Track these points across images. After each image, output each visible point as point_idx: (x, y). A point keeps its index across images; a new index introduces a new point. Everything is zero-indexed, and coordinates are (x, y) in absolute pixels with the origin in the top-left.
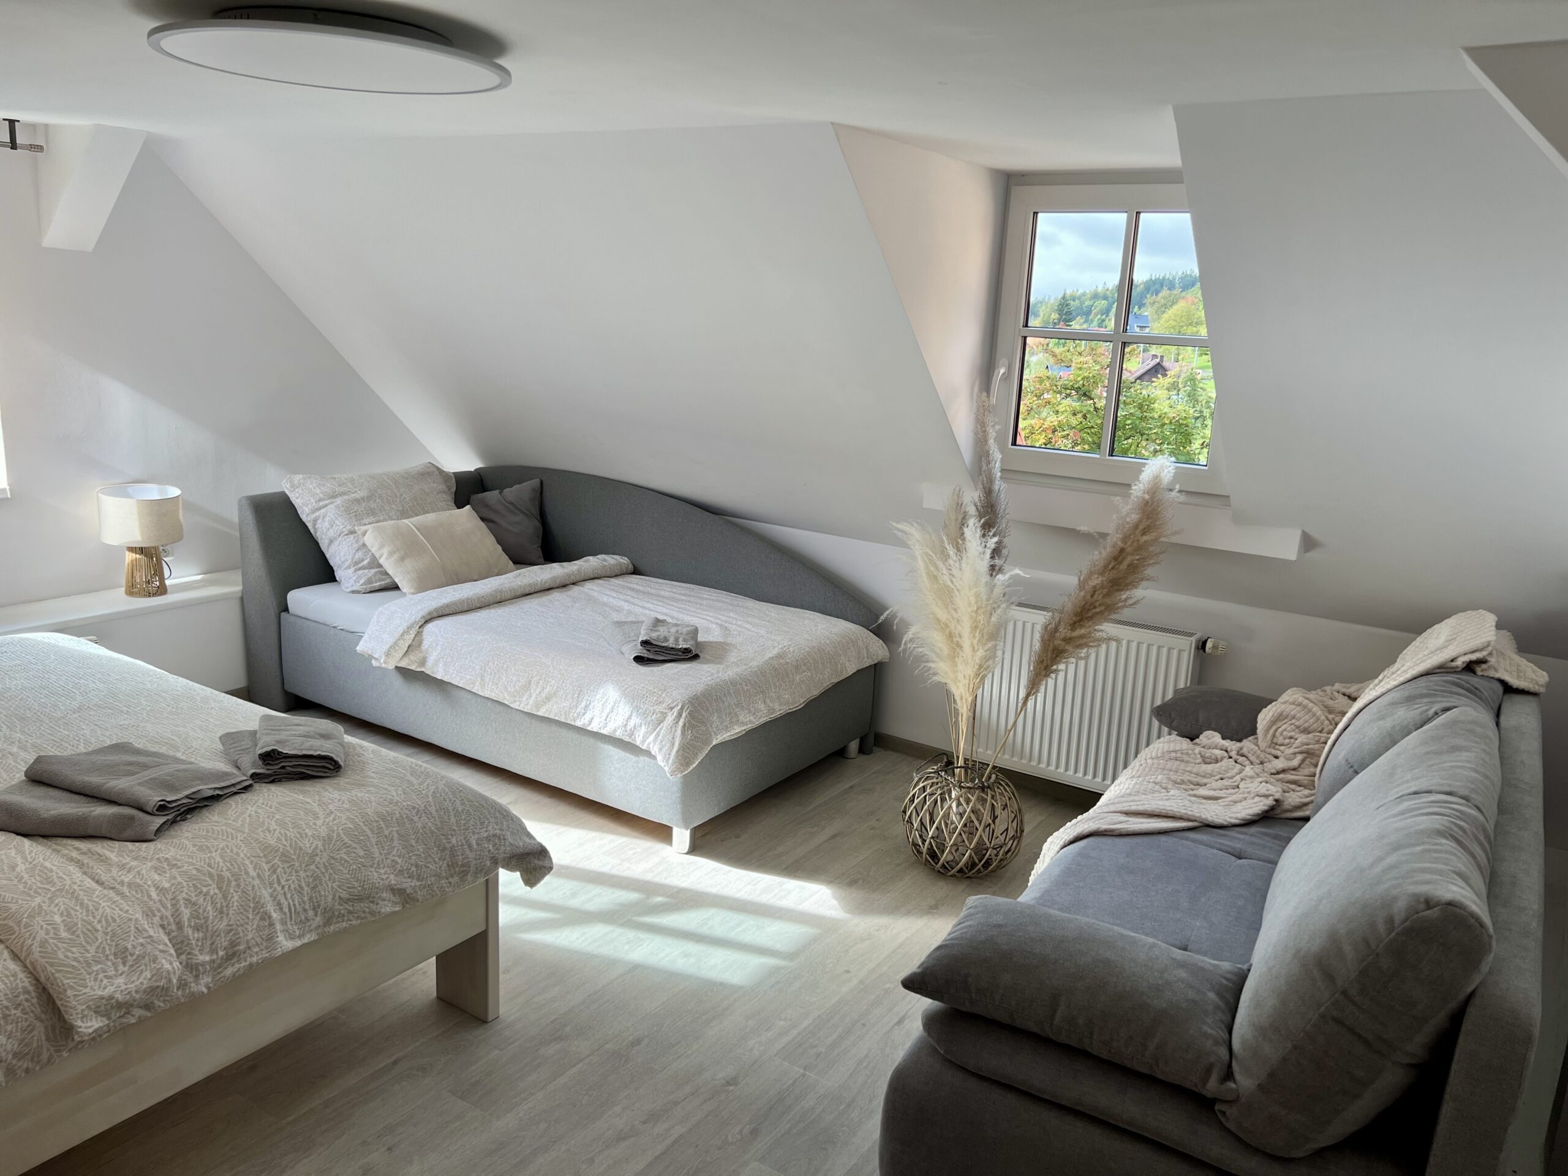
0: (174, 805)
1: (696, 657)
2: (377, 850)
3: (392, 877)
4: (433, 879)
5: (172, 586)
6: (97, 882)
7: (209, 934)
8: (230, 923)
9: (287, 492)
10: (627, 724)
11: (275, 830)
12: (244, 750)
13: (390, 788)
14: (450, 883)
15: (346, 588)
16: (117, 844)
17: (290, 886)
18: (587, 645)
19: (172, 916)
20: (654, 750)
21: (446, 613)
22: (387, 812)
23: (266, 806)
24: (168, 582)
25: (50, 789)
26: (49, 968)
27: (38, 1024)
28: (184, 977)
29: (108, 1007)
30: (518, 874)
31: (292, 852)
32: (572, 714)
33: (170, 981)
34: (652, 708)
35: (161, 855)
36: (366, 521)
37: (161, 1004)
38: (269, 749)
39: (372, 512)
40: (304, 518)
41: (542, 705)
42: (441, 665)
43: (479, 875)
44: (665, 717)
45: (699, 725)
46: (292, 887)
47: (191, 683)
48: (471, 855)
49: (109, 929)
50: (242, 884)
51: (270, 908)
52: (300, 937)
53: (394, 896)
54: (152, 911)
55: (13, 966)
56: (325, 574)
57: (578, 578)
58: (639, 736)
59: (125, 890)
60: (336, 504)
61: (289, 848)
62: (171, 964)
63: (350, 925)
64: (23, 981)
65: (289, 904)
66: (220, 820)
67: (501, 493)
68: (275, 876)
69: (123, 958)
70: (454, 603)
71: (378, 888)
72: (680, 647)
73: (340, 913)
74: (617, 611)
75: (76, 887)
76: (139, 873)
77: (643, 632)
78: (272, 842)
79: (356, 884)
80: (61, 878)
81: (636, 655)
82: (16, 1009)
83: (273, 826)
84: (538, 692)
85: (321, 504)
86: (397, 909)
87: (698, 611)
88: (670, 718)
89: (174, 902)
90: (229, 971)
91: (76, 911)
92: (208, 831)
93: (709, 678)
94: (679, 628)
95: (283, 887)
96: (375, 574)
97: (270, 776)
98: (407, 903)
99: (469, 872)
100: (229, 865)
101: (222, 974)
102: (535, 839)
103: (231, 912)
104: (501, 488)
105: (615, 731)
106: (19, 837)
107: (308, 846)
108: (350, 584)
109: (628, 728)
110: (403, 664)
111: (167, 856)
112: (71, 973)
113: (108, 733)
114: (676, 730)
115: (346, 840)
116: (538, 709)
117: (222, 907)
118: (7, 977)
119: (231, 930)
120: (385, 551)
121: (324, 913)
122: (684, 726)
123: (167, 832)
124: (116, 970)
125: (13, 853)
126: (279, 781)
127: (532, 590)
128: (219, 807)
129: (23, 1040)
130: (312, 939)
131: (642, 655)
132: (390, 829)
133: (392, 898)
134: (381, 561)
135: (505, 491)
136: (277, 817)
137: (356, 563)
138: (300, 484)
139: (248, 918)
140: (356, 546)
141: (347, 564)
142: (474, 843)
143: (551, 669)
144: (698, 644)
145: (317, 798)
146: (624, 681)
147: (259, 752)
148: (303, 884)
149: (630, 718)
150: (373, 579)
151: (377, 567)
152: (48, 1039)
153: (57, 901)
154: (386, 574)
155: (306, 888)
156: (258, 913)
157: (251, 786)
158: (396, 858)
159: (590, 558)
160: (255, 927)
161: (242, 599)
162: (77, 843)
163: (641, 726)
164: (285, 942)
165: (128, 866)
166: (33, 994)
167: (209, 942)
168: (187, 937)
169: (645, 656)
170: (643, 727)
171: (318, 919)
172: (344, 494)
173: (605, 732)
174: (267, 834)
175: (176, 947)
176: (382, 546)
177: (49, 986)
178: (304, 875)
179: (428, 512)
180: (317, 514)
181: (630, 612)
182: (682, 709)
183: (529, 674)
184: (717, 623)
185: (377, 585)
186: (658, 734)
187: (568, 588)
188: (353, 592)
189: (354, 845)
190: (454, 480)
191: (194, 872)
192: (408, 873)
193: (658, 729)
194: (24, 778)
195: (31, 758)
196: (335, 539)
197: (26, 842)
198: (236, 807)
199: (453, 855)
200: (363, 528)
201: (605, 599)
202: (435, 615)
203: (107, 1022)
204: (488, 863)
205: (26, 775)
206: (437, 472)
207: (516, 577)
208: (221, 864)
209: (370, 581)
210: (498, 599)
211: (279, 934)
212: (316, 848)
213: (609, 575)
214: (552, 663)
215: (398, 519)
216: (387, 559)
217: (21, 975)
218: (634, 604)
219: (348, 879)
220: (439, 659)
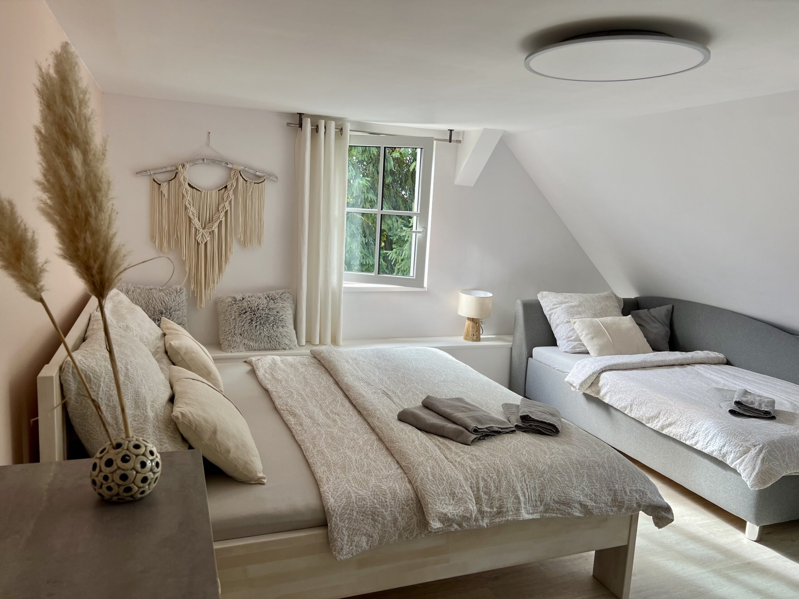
0: (481, 430)
1: (773, 418)
2: (575, 480)
3: (581, 496)
4: (603, 505)
5: (482, 338)
6: (446, 457)
7: (491, 498)
8: (501, 495)
9: (539, 299)
10: (721, 450)
11: (525, 455)
12: (513, 413)
13: (584, 449)
14: (612, 510)
15: (562, 349)
16: (455, 443)
17: (530, 486)
18: (697, 399)
19: (476, 483)
20: (740, 470)
21: (614, 368)
22: (582, 460)
23: (522, 442)
24: (481, 337)
25: (431, 411)
26: (423, 492)
27: (415, 517)
28: (477, 516)
29: (444, 519)
30: (651, 517)
31: (533, 468)
32: (684, 436)
33: (471, 515)
34: (740, 443)
35: (473, 453)
36: (576, 317)
37: (466, 526)
38: (525, 414)
39: (580, 313)
40: (545, 314)
41: (665, 428)
42: (608, 396)
43: (629, 511)
44: (749, 451)
45: (774, 460)
46: (531, 486)
47: (489, 379)
48: (626, 498)
49: (449, 481)
50: (508, 477)
51: (520, 494)
52: (531, 514)
53: (581, 508)
54: (467, 478)
55: (408, 486)
56: (553, 342)
57: (691, 362)
58: (729, 458)
59: (457, 464)
60: (562, 307)
61: (531, 466)
62: (473, 507)
63: (557, 516)
64: (412, 494)
65: (529, 495)
66: (499, 443)
67: (648, 311)
68: (523, 478)
69: (453, 497)
70: (619, 364)
71: (573, 500)
72: (763, 409)
73: (552, 508)
74: (717, 383)
75: (437, 457)
76: (463, 458)
77: (736, 396)
78: (523, 461)
79: (563, 495)
80: (431, 451)
81: (731, 409)
82: (407, 506)
83: (524, 453)
84: (664, 420)
85: (555, 306)
86: (581, 515)
87: (773, 391)
88: (753, 452)
89: (477, 477)
90: (497, 520)
91: (437, 468)
92: (494, 447)
93: (783, 432)
94: (761, 398)
95: (527, 485)
96: (577, 344)
97: (524, 428)
98: (587, 514)
99: (623, 507)
100: (503, 466)
101: (494, 521)
102: (663, 500)
103: (502, 490)
104: (649, 309)
105: (713, 452)
106: (416, 429)
107: (541, 467)
108: (564, 348)
109: (722, 452)
110: (588, 392)
111: (475, 454)
112: (431, 497)
113: (454, 393)
114: (757, 460)
115: (560, 470)
116: (663, 429)
117: (498, 486)
118: (406, 490)
119: (501, 499)
120: (584, 333)
121: (545, 505)
122: (763, 459)
123: (476, 443)
124: (450, 502)
125: (414, 435)
126: (528, 432)
127: (663, 364)
128: (500, 437)
129: (407, 522)
130: (537, 517)
131: (735, 410)
132: (583, 470)
133: (580, 508)
134: (581, 338)
135: (651, 310)
136: (527, 449)
137: (569, 338)
138: (546, 296)
139: (509, 496)
140: (569, 329)
141: (564, 337)
142: (628, 491)
143: (674, 408)
144: (776, 411)
145: (546, 445)
146: (722, 423)
147: (521, 415)
148: (536, 487)
149: (724, 446)
150: (576, 347)
151: (579, 341)
152: (417, 526)
153: (429, 461)
154: (583, 345)
155: (537, 489)
156: (514, 494)
157: (515, 431)
158: (585, 487)
159: (699, 352)
160: (511, 501)
161: (511, 348)
162: (439, 438)
163: (731, 453)
164: (524, 514)
165: (459, 454)
166: (415, 502)
167: (490, 502)
168: (481, 496)
169: (737, 410)
170: (733, 454)
171: (542, 507)
172: (566, 302)
173: (706, 451)
174: (522, 456)
175: (476, 499)
176: (583, 330)
177: (421, 500)
178: (538, 482)
179: (608, 316)
180: (552, 311)
181: (725, 385)
182: (763, 447)
183: (659, 408)
184: (788, 401)
185: (578, 350)
186: (743, 460)
187: (684, 366)
188: (565, 352)
189: (564, 474)
190: (623, 302)
191: (487, 465)
192: (590, 497)
193: (744, 457)
194: (421, 404)
195: (424, 397)
196: (559, 324)
197: (419, 432)
198: (508, 439)
199: (615, 495)
200: (574, 320)
201: (708, 375)
202: (608, 369)
203: (442, 526)
204: (635, 505)
205: (422, 403)
206: (614, 297)
207: (654, 355)
208: (499, 465)
209: (574, 348)
210: (643, 366)
211: (522, 509)
212: (545, 469)
213: (710, 362)
214: (675, 405)
215: (592, 318)
216: (585, 337)
217: (411, 491)
218: (728, 381)
219: (559, 491)
220: (608, 392)
